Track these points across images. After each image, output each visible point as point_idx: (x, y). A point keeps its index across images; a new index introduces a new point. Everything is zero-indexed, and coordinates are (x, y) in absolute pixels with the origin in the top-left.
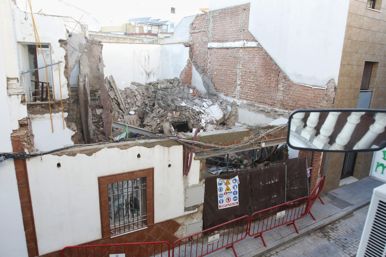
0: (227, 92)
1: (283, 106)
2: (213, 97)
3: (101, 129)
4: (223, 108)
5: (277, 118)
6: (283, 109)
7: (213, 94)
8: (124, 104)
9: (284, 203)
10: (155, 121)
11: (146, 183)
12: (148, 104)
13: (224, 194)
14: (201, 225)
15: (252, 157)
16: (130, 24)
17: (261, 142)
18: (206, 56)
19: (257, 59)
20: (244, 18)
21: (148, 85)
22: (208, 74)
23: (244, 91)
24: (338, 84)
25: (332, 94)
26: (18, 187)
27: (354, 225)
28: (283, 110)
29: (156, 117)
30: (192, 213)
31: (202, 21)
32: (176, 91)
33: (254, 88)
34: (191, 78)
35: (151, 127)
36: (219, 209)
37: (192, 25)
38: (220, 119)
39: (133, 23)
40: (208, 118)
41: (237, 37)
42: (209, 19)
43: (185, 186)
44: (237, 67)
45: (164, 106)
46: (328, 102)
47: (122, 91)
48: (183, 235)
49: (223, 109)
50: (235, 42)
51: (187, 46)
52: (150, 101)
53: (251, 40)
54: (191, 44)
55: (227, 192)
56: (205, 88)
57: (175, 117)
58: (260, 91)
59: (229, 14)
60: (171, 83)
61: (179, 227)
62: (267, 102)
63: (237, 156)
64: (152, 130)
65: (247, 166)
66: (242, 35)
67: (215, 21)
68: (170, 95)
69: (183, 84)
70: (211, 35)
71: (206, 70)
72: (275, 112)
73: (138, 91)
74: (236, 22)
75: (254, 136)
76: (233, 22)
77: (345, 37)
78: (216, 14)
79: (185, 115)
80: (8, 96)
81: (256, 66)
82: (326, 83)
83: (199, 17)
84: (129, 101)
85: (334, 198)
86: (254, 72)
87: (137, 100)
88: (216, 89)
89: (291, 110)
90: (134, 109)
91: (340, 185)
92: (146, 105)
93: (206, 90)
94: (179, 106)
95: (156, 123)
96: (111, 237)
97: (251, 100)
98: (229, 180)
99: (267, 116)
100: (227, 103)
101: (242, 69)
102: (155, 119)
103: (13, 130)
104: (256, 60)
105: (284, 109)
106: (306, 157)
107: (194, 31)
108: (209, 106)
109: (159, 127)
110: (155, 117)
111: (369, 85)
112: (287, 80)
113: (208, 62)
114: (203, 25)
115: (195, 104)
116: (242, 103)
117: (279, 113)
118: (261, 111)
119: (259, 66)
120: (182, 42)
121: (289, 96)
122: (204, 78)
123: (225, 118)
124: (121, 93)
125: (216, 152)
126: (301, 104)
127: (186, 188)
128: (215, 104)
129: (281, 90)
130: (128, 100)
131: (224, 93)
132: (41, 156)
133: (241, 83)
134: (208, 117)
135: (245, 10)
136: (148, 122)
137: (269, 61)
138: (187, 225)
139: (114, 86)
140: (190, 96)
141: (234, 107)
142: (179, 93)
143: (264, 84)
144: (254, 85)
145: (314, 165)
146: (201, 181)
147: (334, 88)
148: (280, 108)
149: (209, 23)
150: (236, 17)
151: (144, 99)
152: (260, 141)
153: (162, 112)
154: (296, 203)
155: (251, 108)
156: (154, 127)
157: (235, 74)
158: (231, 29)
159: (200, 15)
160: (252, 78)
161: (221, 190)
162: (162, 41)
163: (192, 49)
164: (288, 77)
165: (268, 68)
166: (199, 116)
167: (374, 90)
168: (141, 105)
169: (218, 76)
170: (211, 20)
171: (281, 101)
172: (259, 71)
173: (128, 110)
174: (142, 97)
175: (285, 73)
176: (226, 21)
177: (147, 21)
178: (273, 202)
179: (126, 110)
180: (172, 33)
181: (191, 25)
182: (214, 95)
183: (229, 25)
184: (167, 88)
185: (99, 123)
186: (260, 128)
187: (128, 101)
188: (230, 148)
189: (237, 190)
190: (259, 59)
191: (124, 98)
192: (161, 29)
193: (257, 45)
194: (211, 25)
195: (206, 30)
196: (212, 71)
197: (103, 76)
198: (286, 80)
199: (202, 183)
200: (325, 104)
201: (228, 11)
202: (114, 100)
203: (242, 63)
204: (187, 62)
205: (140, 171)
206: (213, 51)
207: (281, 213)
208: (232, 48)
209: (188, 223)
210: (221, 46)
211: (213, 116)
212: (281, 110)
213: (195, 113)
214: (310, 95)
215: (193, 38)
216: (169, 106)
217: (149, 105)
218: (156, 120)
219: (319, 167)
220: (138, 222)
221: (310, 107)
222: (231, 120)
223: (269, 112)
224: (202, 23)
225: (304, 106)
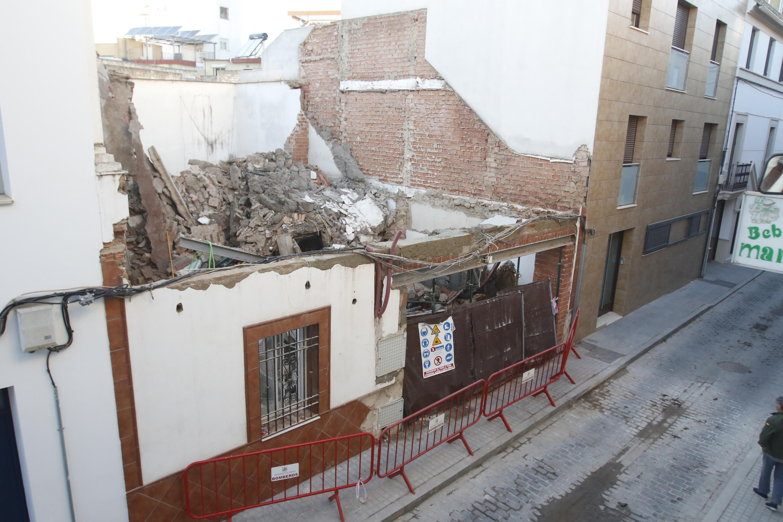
0: (384, 175)
1: (497, 194)
2: (356, 184)
3: (147, 255)
4: (382, 205)
5: (488, 217)
6: (497, 200)
7: (357, 180)
8: (184, 203)
9: (522, 360)
10: (262, 233)
11: (318, 335)
12: (233, 202)
13: (430, 351)
14: (400, 407)
15: (469, 283)
16: (133, 40)
17: (487, 255)
18: (336, 106)
19: (443, 111)
20: (415, 36)
21: (225, 166)
22: (343, 141)
23: (420, 171)
24: (594, 153)
25: (585, 173)
26: (111, 354)
27: (633, 385)
28: (498, 203)
29: (261, 226)
30: (387, 386)
31: (325, 39)
32: (286, 176)
33: (439, 165)
34: (307, 149)
35: (254, 246)
36: (424, 377)
37: (304, 46)
38: (379, 225)
39: (138, 38)
40: (357, 224)
41: (401, 70)
42: (342, 36)
43: (377, 338)
44: (404, 127)
45: (274, 204)
46: (578, 184)
47: (176, 178)
48: (373, 428)
49: (384, 207)
50: (399, 80)
51: (296, 88)
52: (239, 197)
53: (431, 77)
54: (304, 83)
55: (435, 346)
56: (339, 168)
57: (298, 225)
58: (452, 170)
59: (383, 27)
60: (272, 160)
61: (368, 413)
62: (467, 189)
63: (426, 289)
64: (258, 251)
65: (447, 304)
66: (411, 68)
67: (355, 40)
68: (276, 183)
69: (294, 161)
70: (347, 65)
71: (337, 134)
72: (484, 207)
73: (209, 177)
74: (399, 43)
75: (478, 245)
76: (393, 43)
77: (602, 74)
78: (357, 27)
79: (316, 220)
80: (96, 177)
81: (441, 124)
82: (574, 152)
83: (319, 32)
84: (195, 197)
85: (593, 349)
86: (438, 136)
87: (210, 195)
88: (361, 170)
89: (512, 201)
90: (207, 212)
91: (597, 327)
92: (229, 204)
93: (340, 173)
94: (302, 203)
95: (264, 237)
96: (263, 440)
97: (435, 188)
98: (438, 325)
99: (469, 215)
100: (387, 195)
101: (415, 131)
102: (260, 229)
103: (104, 244)
104: (442, 113)
105: (499, 200)
106: (549, 280)
107: (308, 58)
108: (354, 202)
109: (271, 245)
110: (259, 226)
111: (632, 156)
112: (503, 148)
113: (342, 119)
114: (328, 46)
115: (328, 199)
116: (417, 194)
117: (491, 208)
118: (456, 207)
119: (448, 125)
120: (282, 79)
121: (508, 177)
122: (335, 150)
123: (387, 223)
124: (176, 183)
125: (426, 273)
126: (530, 190)
127: (379, 341)
128: (365, 197)
129: (492, 167)
130: (191, 195)
131: (379, 176)
132: (150, 290)
133: (413, 156)
134: (356, 222)
135: (417, 21)
136: (248, 235)
137: (467, 114)
138: (380, 409)
139: (159, 169)
140: (312, 183)
141: (401, 203)
142: (291, 179)
143: (459, 157)
144: (440, 160)
145: (561, 292)
146: (401, 327)
147: (587, 160)
148: (491, 198)
149: (341, 43)
150: (400, 33)
151: (224, 193)
152: (486, 253)
153: (272, 215)
154: (539, 359)
155: (436, 202)
156: (261, 245)
157: (401, 140)
158: (390, 56)
159: (320, 27)
160: (434, 147)
161: (426, 345)
162: (226, 77)
163: (306, 94)
164: (505, 144)
165: (466, 128)
166: (340, 220)
167: (642, 163)
168: (220, 204)
169: (365, 144)
170: (346, 37)
171: (493, 186)
172: (449, 134)
173: (194, 215)
174: (220, 190)
175: (498, 136)
176: (378, 41)
177: (172, 35)
178: (506, 360)
179: (190, 215)
180: (229, 60)
181: (302, 47)
182: (359, 182)
183: (385, 48)
184: (266, 169)
185: (138, 243)
186: (483, 231)
187: (192, 198)
188: (445, 267)
189: (451, 342)
190: (447, 111)
191: (182, 192)
192: (200, 52)
193: (443, 86)
194: (346, 47)
195: (336, 56)
196: (352, 135)
197: (139, 147)
198: (501, 148)
199: (403, 330)
200: (573, 188)
201: (381, 21)
202: (163, 197)
203: (413, 119)
204: (298, 119)
205: (310, 312)
206: (351, 97)
207: (529, 374)
208: (392, 91)
209: (382, 405)
210: (369, 88)
211: (364, 219)
212: (494, 203)
213: (332, 217)
214: (546, 173)
215: (308, 72)
216: (282, 203)
217: (239, 204)
218: (262, 231)
219: (568, 297)
220: (297, 412)
221: (546, 195)
222: (398, 226)
223: (473, 208)
224: (325, 43)
225: (536, 193)
